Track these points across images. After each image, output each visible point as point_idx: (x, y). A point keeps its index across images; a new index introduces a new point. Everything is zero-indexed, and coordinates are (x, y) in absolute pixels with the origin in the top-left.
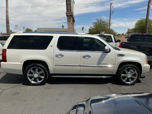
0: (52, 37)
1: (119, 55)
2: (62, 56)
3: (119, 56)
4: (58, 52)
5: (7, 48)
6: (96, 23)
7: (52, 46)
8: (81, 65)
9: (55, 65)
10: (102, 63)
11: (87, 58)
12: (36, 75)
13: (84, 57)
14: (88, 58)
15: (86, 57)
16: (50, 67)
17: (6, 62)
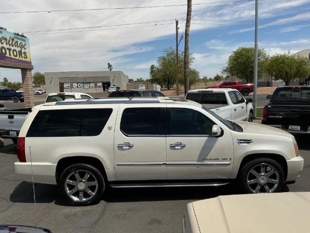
0: (109, 111)
1: (241, 140)
2: (130, 147)
3: (241, 143)
4: (123, 138)
5: (27, 136)
6: (164, 59)
7: (110, 128)
8: (167, 163)
9: (118, 165)
10: (208, 157)
11: (178, 149)
12: (81, 186)
13: (173, 147)
14: (180, 149)
15: (176, 147)
16: (108, 169)
17: (25, 162)
